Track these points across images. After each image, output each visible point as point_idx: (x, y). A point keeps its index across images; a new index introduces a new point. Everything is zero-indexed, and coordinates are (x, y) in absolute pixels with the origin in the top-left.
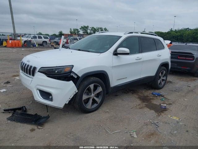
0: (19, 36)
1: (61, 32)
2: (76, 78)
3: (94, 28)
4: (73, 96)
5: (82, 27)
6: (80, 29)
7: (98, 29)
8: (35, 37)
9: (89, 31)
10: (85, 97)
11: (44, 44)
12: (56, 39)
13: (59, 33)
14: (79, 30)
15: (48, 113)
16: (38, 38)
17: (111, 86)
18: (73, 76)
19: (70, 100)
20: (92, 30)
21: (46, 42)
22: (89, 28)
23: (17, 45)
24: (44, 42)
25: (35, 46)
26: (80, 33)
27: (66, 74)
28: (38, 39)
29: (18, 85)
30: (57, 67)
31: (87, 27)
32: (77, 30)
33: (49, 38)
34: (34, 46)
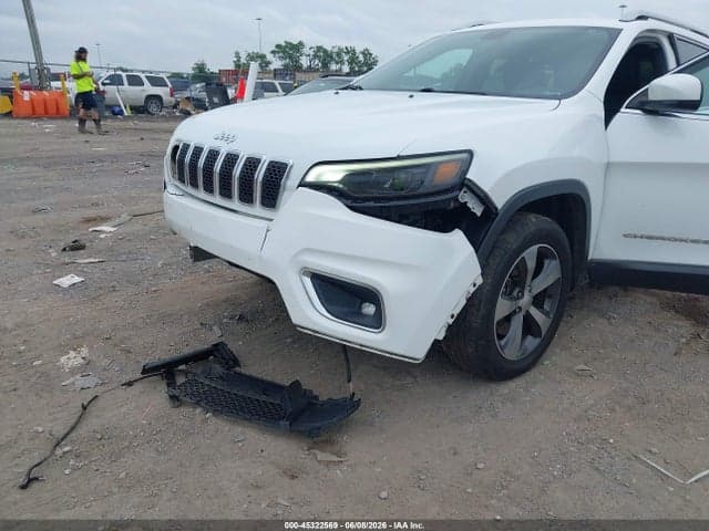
0: (57, 77)
1: (203, 65)
2: (479, 214)
3: (325, 51)
4: (465, 302)
5: (278, 46)
6: (273, 52)
7: (338, 54)
8: (115, 80)
9: (305, 62)
10: (503, 307)
11: (153, 108)
12: (192, 88)
13: (193, 69)
14: (270, 57)
15: (351, 384)
16: (130, 84)
17: (589, 258)
18: (469, 205)
19: (451, 321)
20: (315, 56)
21: (158, 98)
22: (306, 50)
23: (52, 110)
24: (150, 98)
25: (121, 113)
26: (272, 67)
27: (438, 198)
28: (126, 86)
29: (124, 257)
30: (399, 158)
31: (298, 47)
32: (263, 57)
33: (169, 83)
34: (115, 112)
